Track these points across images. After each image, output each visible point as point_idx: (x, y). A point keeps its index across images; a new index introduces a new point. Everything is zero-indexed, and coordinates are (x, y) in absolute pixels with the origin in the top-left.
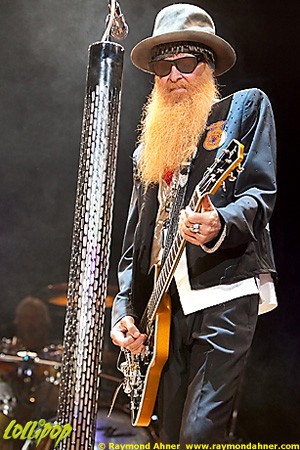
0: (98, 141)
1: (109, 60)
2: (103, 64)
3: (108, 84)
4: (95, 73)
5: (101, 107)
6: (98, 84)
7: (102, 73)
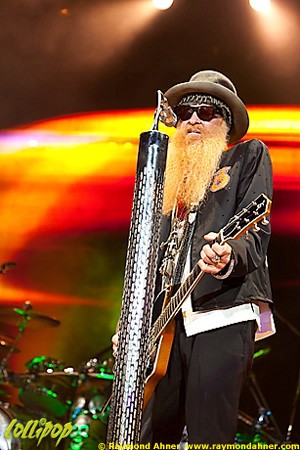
0: (144, 214)
1: (156, 146)
2: (150, 149)
3: (154, 166)
4: (144, 157)
5: (147, 185)
6: (146, 166)
7: (150, 157)
